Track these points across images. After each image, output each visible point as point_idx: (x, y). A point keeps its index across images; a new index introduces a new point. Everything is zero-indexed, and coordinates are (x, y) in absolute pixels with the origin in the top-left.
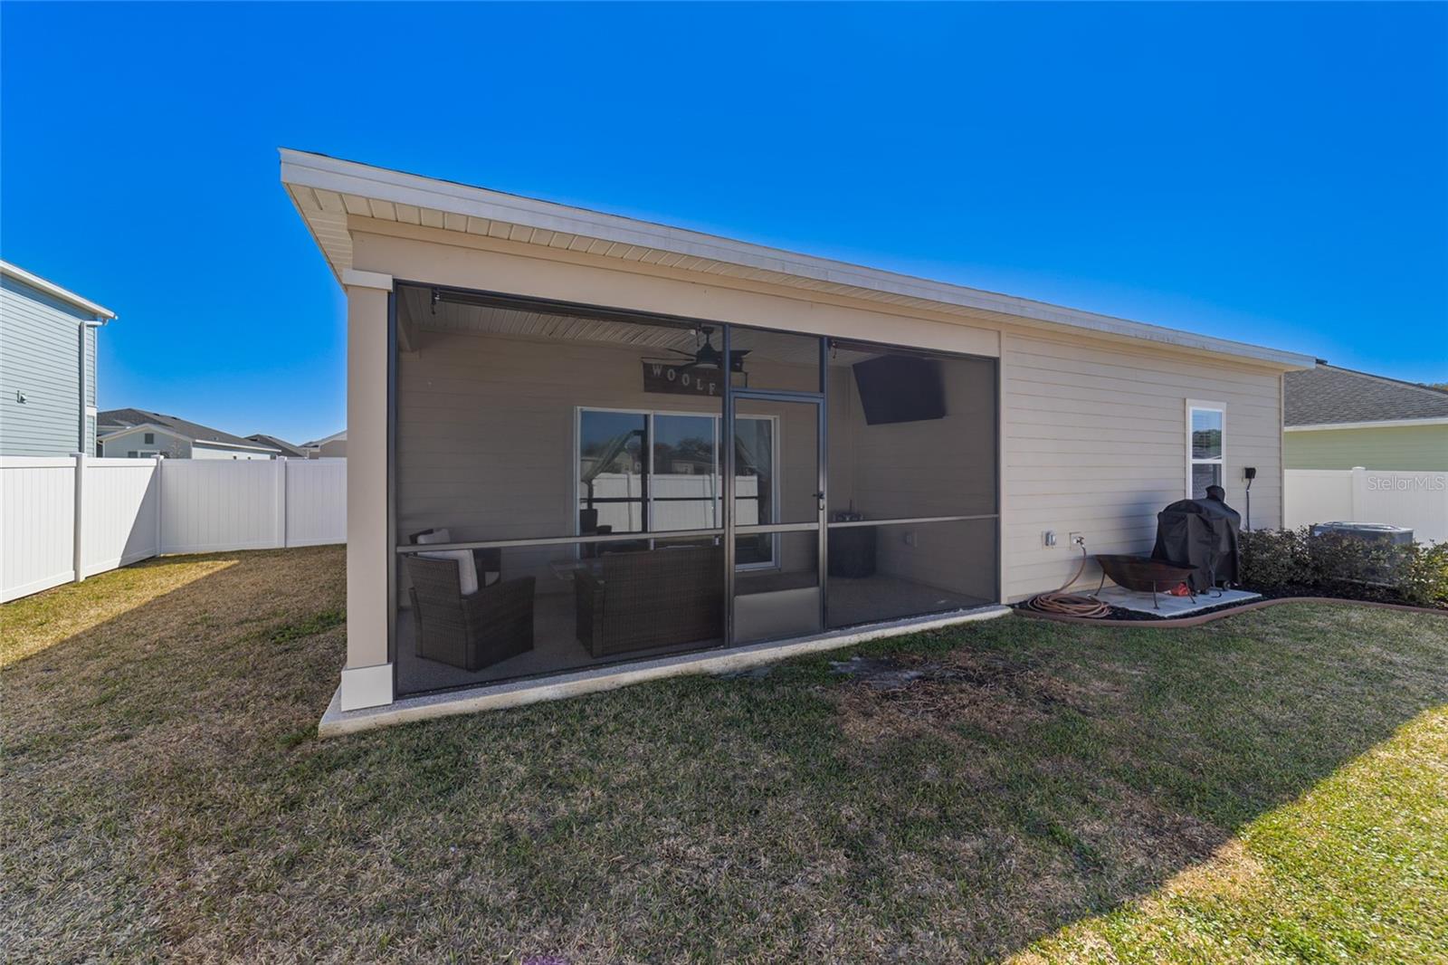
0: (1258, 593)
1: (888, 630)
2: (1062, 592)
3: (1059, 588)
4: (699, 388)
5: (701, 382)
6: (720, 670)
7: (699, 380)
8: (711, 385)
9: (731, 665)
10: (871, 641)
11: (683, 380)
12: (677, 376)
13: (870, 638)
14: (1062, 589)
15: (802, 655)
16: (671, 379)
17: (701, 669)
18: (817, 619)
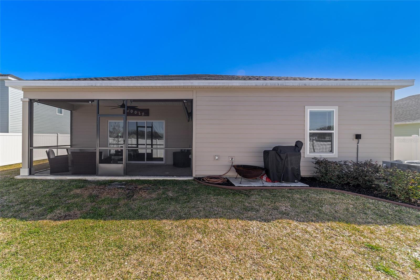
0: (308, 185)
1: (141, 178)
2: (221, 176)
3: (222, 174)
4: (139, 114)
5: (140, 113)
6: (90, 180)
7: (139, 112)
8: (143, 113)
9: (93, 179)
10: (135, 180)
11: (135, 113)
12: (133, 112)
13: (135, 179)
14: (223, 175)
15: (113, 180)
16: (131, 112)
17: (86, 179)
18: (122, 172)
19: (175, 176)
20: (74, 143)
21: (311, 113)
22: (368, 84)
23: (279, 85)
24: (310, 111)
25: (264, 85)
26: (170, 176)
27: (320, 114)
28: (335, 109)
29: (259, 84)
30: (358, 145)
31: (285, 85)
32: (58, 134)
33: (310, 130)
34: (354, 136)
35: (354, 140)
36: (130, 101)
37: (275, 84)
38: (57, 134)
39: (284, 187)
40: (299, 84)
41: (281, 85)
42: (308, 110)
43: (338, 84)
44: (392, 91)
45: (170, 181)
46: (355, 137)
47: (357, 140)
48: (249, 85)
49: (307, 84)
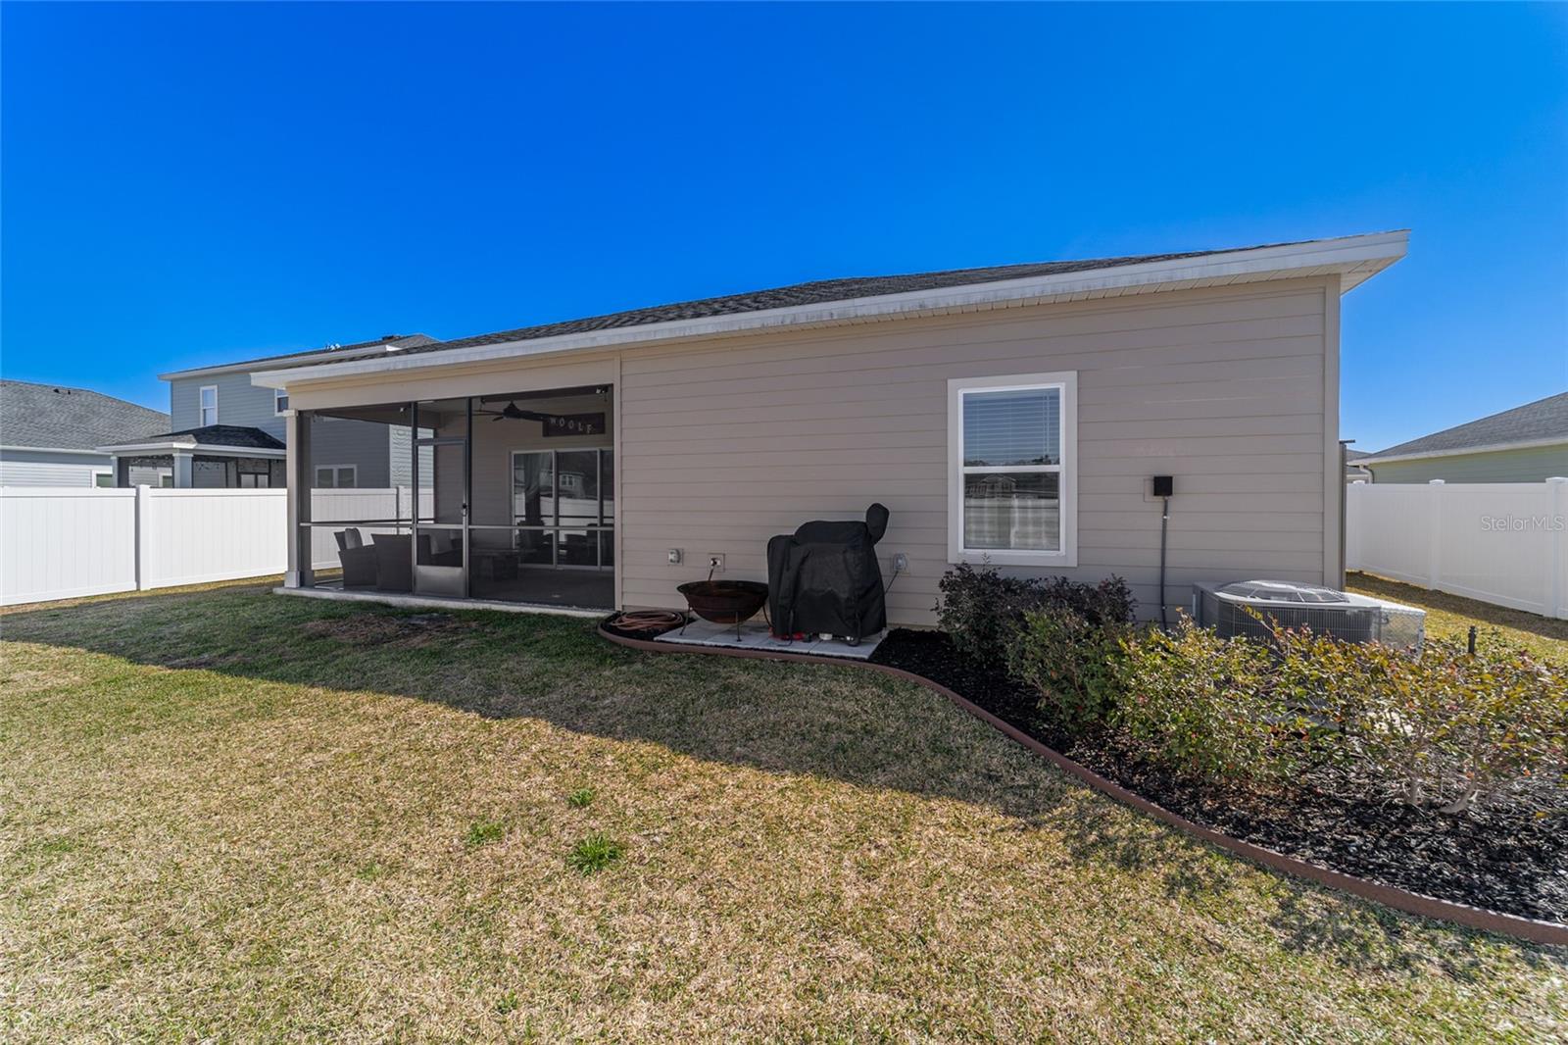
4: (579, 430)
5: (581, 425)
8: (588, 426)
11: (569, 426)
12: (565, 423)
16: (561, 425)
17: (388, 601)
18: (462, 589)
19: (574, 607)
20: (442, 514)
21: (970, 403)
22: (1178, 275)
23: (835, 317)
24: (964, 395)
25: (788, 322)
26: (564, 605)
27: (1013, 405)
28: (1063, 385)
29: (771, 322)
30: (1165, 521)
31: (852, 315)
32: (398, 488)
33: (966, 464)
34: (1147, 482)
35: (1146, 500)
36: (479, 400)
37: (821, 316)
38: (395, 490)
39: (769, 653)
40: (901, 308)
41: (838, 315)
42: (960, 391)
43: (1048, 291)
44: (1325, 288)
45: (557, 617)
46: (1149, 486)
47: (1160, 499)
48: (743, 328)
49: (930, 304)
